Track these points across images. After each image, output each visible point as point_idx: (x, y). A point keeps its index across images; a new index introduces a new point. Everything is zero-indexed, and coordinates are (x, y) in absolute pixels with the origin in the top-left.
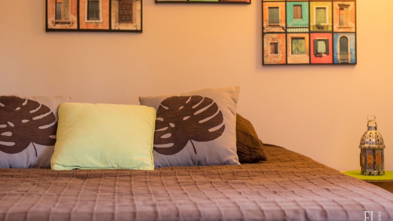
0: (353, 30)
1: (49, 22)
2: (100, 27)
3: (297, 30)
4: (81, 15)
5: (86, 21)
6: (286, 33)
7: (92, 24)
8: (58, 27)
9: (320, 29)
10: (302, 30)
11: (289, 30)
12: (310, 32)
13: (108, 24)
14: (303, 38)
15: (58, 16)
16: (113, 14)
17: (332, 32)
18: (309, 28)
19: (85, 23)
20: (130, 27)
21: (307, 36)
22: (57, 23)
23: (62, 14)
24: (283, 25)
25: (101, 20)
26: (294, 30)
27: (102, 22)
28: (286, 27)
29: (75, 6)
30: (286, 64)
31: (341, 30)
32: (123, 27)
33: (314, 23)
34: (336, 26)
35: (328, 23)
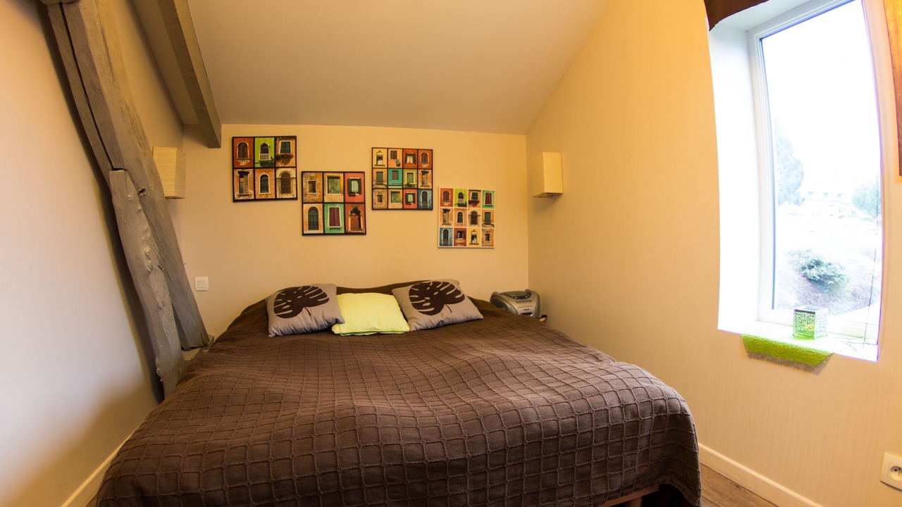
0: (431, 188)
1: (235, 195)
2: (269, 197)
3: (395, 187)
4: (256, 189)
5: (260, 193)
6: (388, 189)
7: (264, 195)
8: (241, 198)
9: (410, 186)
10: (398, 187)
11: (389, 187)
12: (403, 189)
13: (274, 195)
14: (399, 192)
15: (241, 191)
16: (277, 188)
17: (417, 189)
18: (403, 186)
19: (259, 194)
20: (289, 196)
21: (401, 191)
22: (240, 196)
23: (244, 189)
24: (386, 183)
25: (270, 192)
26: (393, 187)
27: (271, 193)
28: (388, 185)
29: (252, 184)
30: (387, 209)
31: (423, 188)
32: (285, 196)
33: (405, 183)
34: (420, 184)
35: (415, 183)
